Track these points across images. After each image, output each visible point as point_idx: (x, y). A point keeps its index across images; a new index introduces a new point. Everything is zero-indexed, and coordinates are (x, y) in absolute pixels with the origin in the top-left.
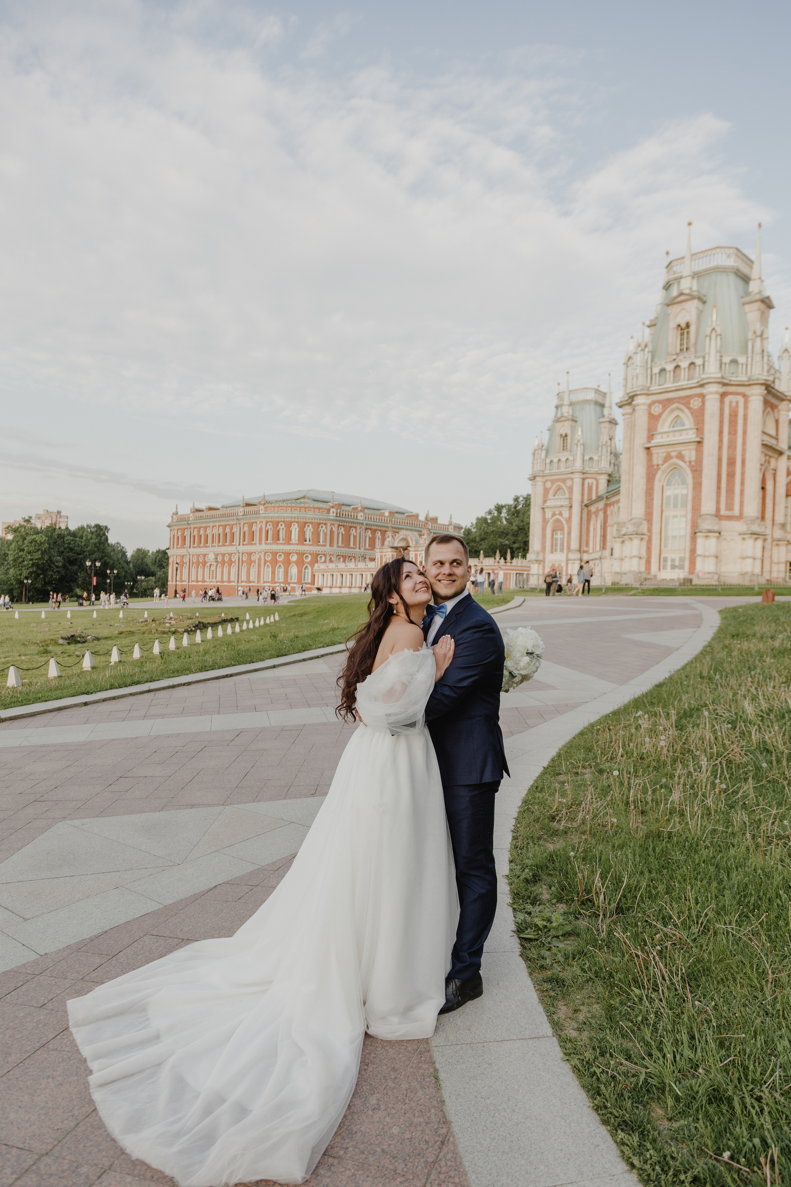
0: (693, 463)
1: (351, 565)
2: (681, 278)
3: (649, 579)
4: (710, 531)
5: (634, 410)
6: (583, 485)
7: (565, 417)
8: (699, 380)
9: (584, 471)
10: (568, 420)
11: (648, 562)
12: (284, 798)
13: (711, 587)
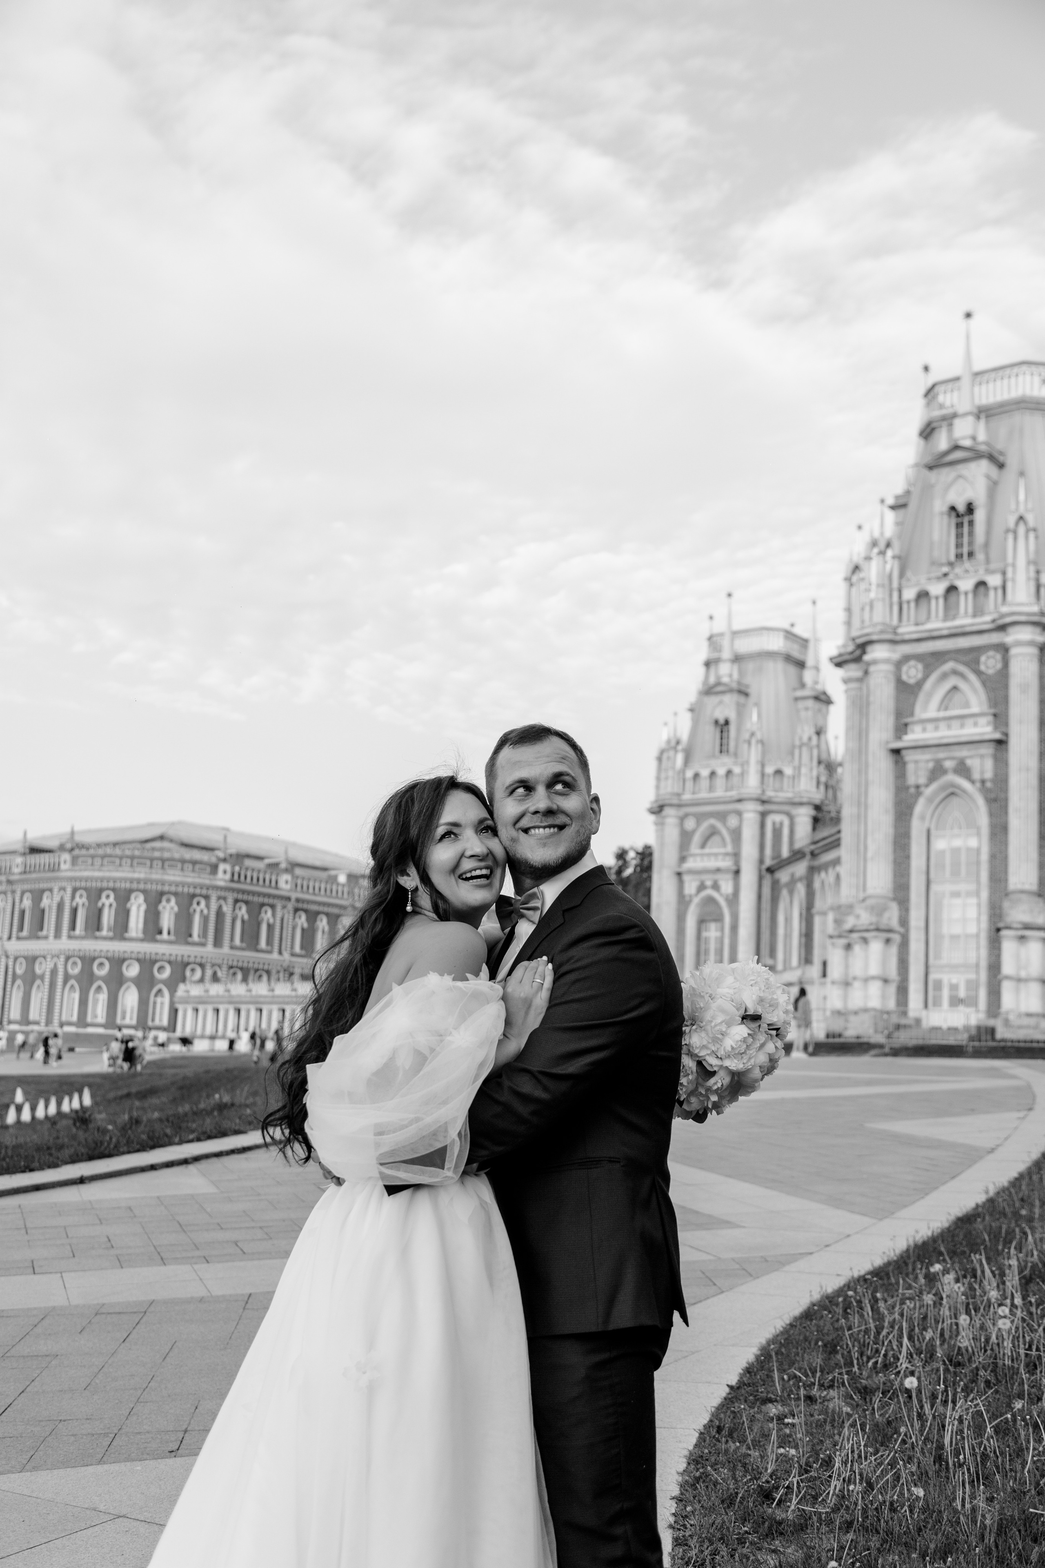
0: (989, 785)
1: (260, 988)
2: (955, 416)
3: (905, 1026)
4: (1027, 927)
5: (866, 673)
6: (762, 826)
7: (725, 685)
8: (995, 616)
9: (765, 798)
10: (731, 691)
11: (903, 991)
12: (100, 1462)
13: (1035, 1045)
